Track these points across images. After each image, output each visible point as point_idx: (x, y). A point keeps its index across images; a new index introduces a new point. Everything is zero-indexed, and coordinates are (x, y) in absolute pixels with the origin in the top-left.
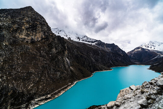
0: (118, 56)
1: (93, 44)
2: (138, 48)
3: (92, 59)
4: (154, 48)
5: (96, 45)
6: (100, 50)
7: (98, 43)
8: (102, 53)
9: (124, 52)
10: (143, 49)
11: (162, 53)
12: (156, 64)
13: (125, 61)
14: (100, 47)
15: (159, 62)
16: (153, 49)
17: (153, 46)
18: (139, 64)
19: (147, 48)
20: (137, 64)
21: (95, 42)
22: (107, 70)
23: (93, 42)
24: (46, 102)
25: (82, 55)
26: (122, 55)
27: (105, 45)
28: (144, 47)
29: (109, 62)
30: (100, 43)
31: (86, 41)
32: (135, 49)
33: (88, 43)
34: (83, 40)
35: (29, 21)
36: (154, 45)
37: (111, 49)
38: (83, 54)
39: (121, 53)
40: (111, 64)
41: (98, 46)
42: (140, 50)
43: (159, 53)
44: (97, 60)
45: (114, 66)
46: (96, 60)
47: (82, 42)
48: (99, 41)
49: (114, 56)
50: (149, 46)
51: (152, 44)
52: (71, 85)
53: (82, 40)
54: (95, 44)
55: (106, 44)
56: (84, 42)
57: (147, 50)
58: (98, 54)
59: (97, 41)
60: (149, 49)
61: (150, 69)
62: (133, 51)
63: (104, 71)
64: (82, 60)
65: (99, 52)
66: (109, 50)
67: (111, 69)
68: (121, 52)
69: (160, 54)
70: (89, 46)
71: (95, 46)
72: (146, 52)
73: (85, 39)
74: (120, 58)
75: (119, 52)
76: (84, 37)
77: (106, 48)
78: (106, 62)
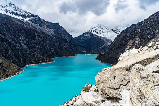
0: (62, 41)
1: (25, 20)
2: (87, 33)
3: (23, 44)
4: (103, 35)
5: (31, 23)
6: (36, 31)
7: (34, 19)
8: (39, 36)
9: (70, 36)
10: (92, 34)
12: (103, 53)
13: (71, 49)
14: (38, 26)
15: (106, 51)
16: (101, 35)
17: (102, 33)
18: (86, 53)
19: (96, 34)
20: (85, 53)
21: (29, 16)
22: (47, 62)
23: (25, 17)
25: (4, 37)
26: (68, 41)
27: (45, 24)
28: (93, 33)
29: (50, 50)
30: (37, 20)
31: (13, 13)
32: (84, 34)
33: (16, 17)
34: (7, 11)
36: (103, 31)
37: (55, 31)
38: (5, 35)
39: (66, 37)
40: (52, 53)
41: (33, 24)
42: (89, 35)
43: (107, 40)
44: (31, 47)
45: (56, 56)
46: (29, 47)
47: (5, 13)
48: (37, 16)
49: (57, 42)
50: (99, 32)
51: (101, 30)
53: (5, 9)
54: (29, 20)
55: (47, 22)
56: (8, 14)
57: (96, 36)
58: (34, 38)
59: (32, 15)
60: (98, 35)
61: (97, 59)
62: (81, 36)
63: (41, 64)
64: (3, 46)
65: (36, 34)
66: (50, 32)
67: (52, 61)
68: (68, 37)
69: (108, 42)
70: (17, 22)
71: (29, 23)
72: (95, 38)
73: (11, 8)
74: (65, 45)
75: (65, 36)
76: (8, 5)
77: (46, 29)
78: (45, 50)
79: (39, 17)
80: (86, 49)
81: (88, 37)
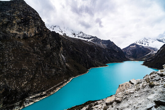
0: (113, 52)
1: (89, 40)
2: (133, 45)
3: (88, 55)
4: (148, 45)
5: (92, 42)
6: (96, 47)
7: (94, 39)
8: (98, 50)
9: (119, 48)
10: (137, 46)
11: (155, 50)
12: (149, 60)
13: (120, 57)
14: (96, 43)
15: (152, 58)
16: (146, 45)
17: (146, 43)
18: (133, 60)
19: (141, 45)
20: (131, 60)
21: (91, 38)
22: (103, 66)
23: (89, 39)
24: (41, 99)
25: (78, 51)
26: (117, 51)
27: (101, 41)
28: (138, 44)
29: (105, 59)
30: (96, 39)
31: (82, 37)
32: (130, 46)
33: (84, 39)
34: (79, 37)
35: (21, 15)
36: (148, 41)
37: (107, 46)
38: (79, 50)
40: (106, 60)
41: (94, 42)
42: (134, 46)
43: (152, 49)
44: (93, 57)
45: (109, 63)
46: (91, 57)
47: (78, 38)
48: (95, 37)
49: (109, 53)
50: (143, 43)
51: (146, 41)
52: (67, 81)
53: (78, 36)
54: (91, 40)
55: (102, 40)
56: (80, 38)
57: (141, 47)
58: (94, 51)
59: (93, 37)
60: (143, 45)
61: (143, 65)
62: (127, 47)
63: (99, 67)
64: (78, 56)
65: (95, 48)
66: (104, 46)
67: (107, 65)
68: (117, 49)
69: (153, 50)
70: (85, 42)
71: (91, 42)
72: (141, 48)
73: (81, 35)
74: (115, 54)
75: (115, 48)
76: (80, 33)
77: (101, 44)
78: (101, 58)
79: (97, 38)
80: (132, 57)
81: (134, 48)
